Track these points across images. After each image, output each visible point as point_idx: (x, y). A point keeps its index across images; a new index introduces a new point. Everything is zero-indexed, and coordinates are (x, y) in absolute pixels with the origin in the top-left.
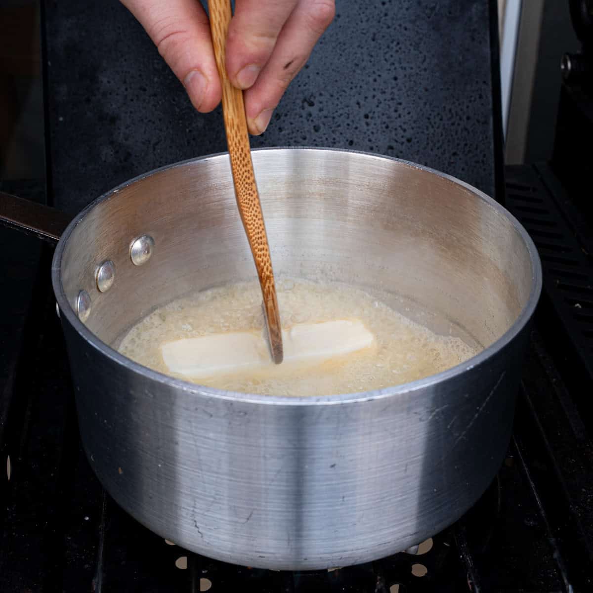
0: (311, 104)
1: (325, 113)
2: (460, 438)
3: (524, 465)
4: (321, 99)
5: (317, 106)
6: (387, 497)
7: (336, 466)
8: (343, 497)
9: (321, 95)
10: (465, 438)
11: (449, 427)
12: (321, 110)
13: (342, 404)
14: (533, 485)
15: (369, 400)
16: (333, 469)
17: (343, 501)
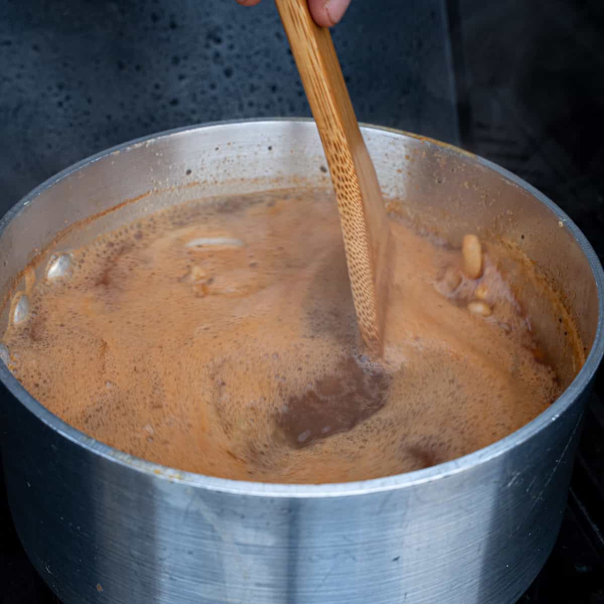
0: (218, 41)
1: (236, 51)
2: (538, 499)
3: (579, 503)
4: (231, 32)
5: (226, 42)
6: (456, 585)
7: (400, 559)
8: (406, 594)
9: (229, 27)
10: (541, 498)
11: (527, 490)
12: (231, 47)
13: (414, 486)
14: (597, 530)
15: (446, 477)
16: (395, 563)
17: (405, 598)
